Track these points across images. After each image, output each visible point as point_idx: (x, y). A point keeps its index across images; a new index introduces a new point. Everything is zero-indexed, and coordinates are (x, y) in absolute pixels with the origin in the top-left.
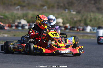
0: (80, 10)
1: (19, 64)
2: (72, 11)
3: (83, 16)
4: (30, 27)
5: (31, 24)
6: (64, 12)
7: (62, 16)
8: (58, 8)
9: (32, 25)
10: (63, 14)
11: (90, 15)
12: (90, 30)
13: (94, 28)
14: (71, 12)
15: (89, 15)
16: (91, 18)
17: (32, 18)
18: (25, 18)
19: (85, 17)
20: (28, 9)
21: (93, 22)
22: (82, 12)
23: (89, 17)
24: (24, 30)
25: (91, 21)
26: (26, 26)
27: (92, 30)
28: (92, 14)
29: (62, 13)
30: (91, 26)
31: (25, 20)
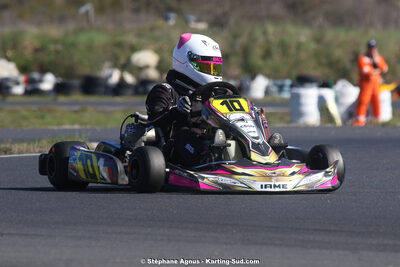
0: (225, 14)
1: (9, 234)
2: (192, 18)
3: (236, 36)
4: (29, 88)
5: (36, 75)
6: (160, 22)
7: (156, 40)
8: (137, 11)
9: (41, 81)
10: (157, 33)
11: (265, 33)
12: (267, 92)
13: (279, 82)
14: (187, 22)
15: (258, 34)
16: (268, 41)
17: (37, 50)
18: (10, 53)
19: (243, 40)
20: (21, 16)
21: (277, 58)
22: (232, 21)
23: (261, 39)
24: (10, 99)
25: (267, 55)
26: (18, 83)
27: (274, 89)
28: (271, 29)
29: (152, 29)
30: (268, 76)
31: (9, 60)
